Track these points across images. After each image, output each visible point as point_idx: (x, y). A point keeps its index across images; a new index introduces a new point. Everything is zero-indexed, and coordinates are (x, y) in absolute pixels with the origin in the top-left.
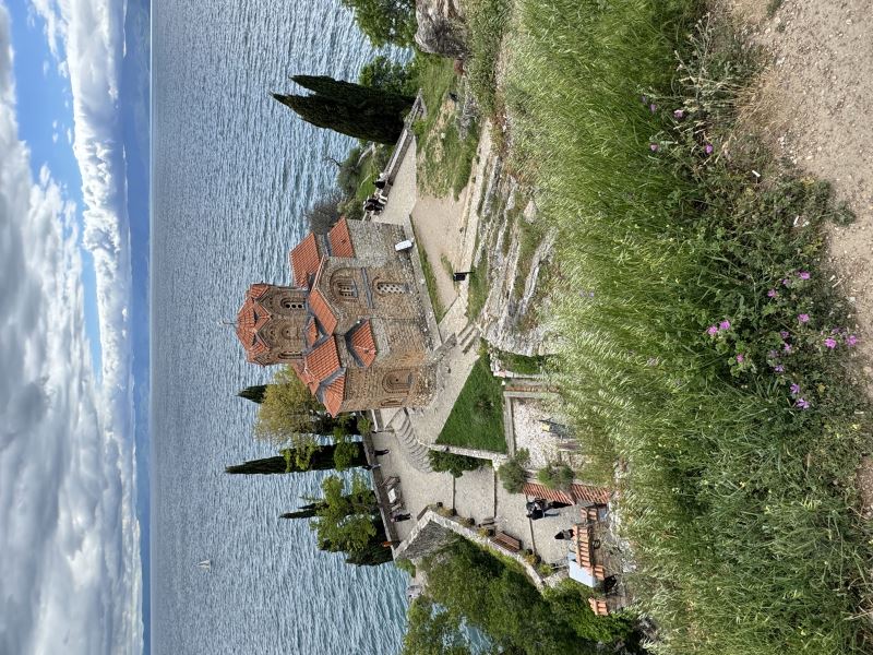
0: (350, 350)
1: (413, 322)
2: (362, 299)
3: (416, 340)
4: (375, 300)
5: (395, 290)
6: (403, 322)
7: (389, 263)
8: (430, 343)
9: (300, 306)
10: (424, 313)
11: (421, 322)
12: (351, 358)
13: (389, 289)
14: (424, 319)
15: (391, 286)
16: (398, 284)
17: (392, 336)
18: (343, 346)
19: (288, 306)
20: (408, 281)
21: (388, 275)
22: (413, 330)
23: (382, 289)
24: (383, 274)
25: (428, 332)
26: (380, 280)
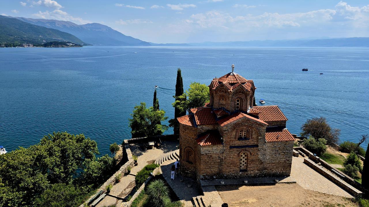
0: (208, 131)
1: (220, 171)
2: (237, 143)
3: (208, 170)
4: (235, 149)
5: (243, 163)
6: (220, 164)
7: (262, 163)
8: (206, 179)
9: (238, 107)
10: (226, 178)
11: (219, 175)
12: (203, 131)
13: (244, 160)
14: (223, 177)
15: (246, 161)
16: (247, 166)
17: (211, 156)
18: (210, 127)
19: (238, 101)
20: (249, 172)
21: (253, 161)
22: (215, 170)
23: (244, 156)
24: (254, 158)
26: (249, 155)
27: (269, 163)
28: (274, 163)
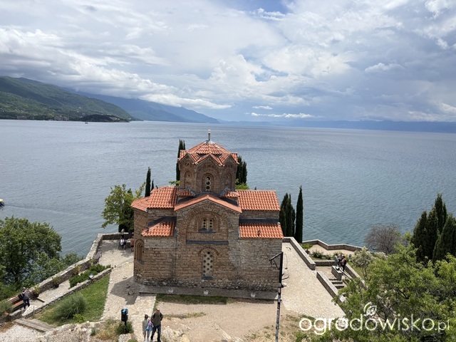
0: (163, 219)
1: (173, 275)
2: (198, 236)
3: (155, 273)
4: (195, 246)
5: (207, 267)
6: (173, 266)
7: (235, 269)
9: (208, 188)
10: (181, 286)
11: (172, 281)
12: (156, 218)
13: (209, 262)
14: (175, 284)
15: (211, 264)
17: (159, 253)
18: (167, 214)
19: (209, 179)
20: (216, 281)
21: (220, 264)
22: (165, 273)
23: (208, 256)
24: (222, 260)
25: (162, 286)
26: (216, 255)
27: (246, 270)
28: (253, 271)
